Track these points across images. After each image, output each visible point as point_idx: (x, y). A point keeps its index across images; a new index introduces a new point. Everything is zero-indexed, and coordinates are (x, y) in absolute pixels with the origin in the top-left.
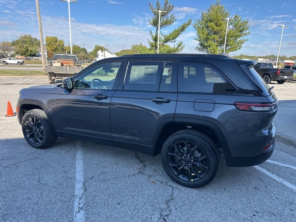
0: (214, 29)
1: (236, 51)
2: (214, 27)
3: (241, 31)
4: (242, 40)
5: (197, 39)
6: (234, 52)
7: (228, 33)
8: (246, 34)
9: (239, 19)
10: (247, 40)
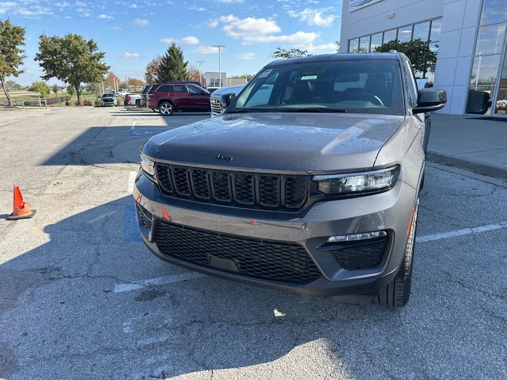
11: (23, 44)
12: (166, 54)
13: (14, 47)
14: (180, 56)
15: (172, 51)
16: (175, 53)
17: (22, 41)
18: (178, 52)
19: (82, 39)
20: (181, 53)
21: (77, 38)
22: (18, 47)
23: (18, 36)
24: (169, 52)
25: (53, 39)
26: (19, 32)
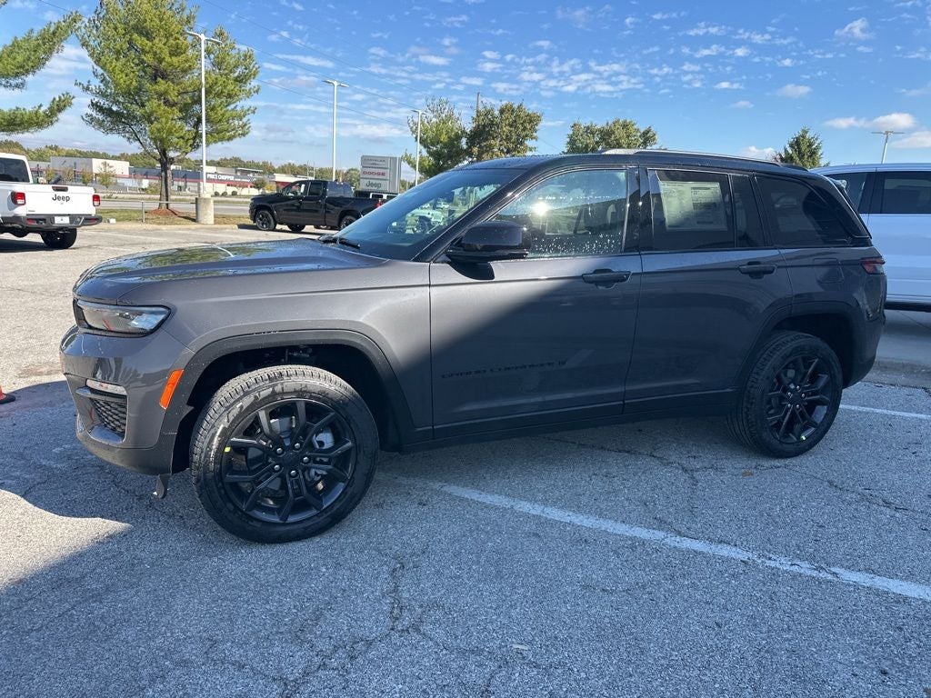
0: (163, 64)
1: (231, 142)
2: (163, 56)
3: (240, 80)
4: (238, 109)
5: (88, 89)
6: (226, 144)
7: (207, 83)
8: (249, 95)
9: (228, 42)
10: (254, 112)
11: (536, 138)
12: (786, 150)
13: (521, 143)
14: (813, 153)
15: (796, 144)
16: (803, 148)
17: (534, 134)
18: (811, 145)
19: (635, 127)
20: (818, 148)
21: (625, 126)
22: (529, 143)
23: (528, 127)
24: (791, 146)
25: (588, 128)
26: (532, 120)
